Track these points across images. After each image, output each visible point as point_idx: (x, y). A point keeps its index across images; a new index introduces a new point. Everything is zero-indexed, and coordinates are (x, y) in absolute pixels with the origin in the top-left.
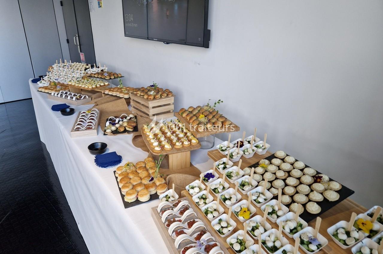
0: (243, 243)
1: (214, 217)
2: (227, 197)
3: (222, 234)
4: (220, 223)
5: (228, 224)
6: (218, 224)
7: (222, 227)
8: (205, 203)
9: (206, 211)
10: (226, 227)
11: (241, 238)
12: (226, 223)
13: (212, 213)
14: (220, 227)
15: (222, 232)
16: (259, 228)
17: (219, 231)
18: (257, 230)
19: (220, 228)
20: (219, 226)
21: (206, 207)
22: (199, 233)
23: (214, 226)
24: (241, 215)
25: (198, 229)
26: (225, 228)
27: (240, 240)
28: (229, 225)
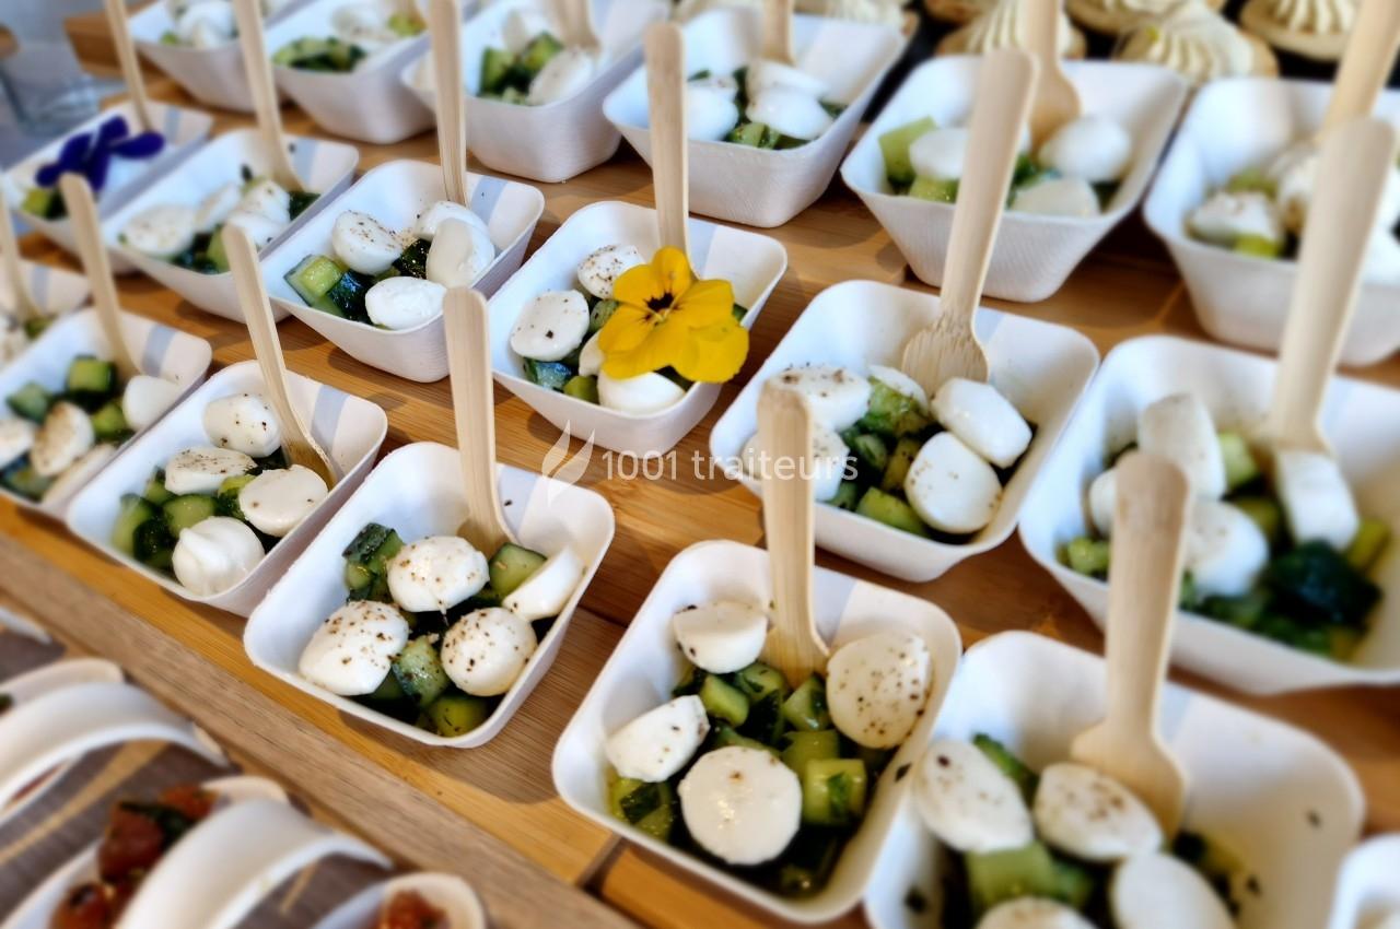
0: (797, 705)
1: (268, 541)
2: (373, 253)
3: (456, 712)
4: (374, 590)
5: (493, 549)
6: (354, 610)
7: (429, 625)
8: (119, 436)
9: (137, 515)
10: (487, 598)
11: (729, 651)
12: (462, 543)
13: (224, 505)
14: (397, 628)
15: (451, 690)
16: (946, 411)
17: (397, 698)
18: (935, 447)
19: (393, 647)
20: (374, 626)
21: (130, 469)
22: (82, 866)
23: (294, 659)
24: (630, 364)
25: (73, 808)
26: (472, 617)
27: (729, 679)
28: (513, 561)
